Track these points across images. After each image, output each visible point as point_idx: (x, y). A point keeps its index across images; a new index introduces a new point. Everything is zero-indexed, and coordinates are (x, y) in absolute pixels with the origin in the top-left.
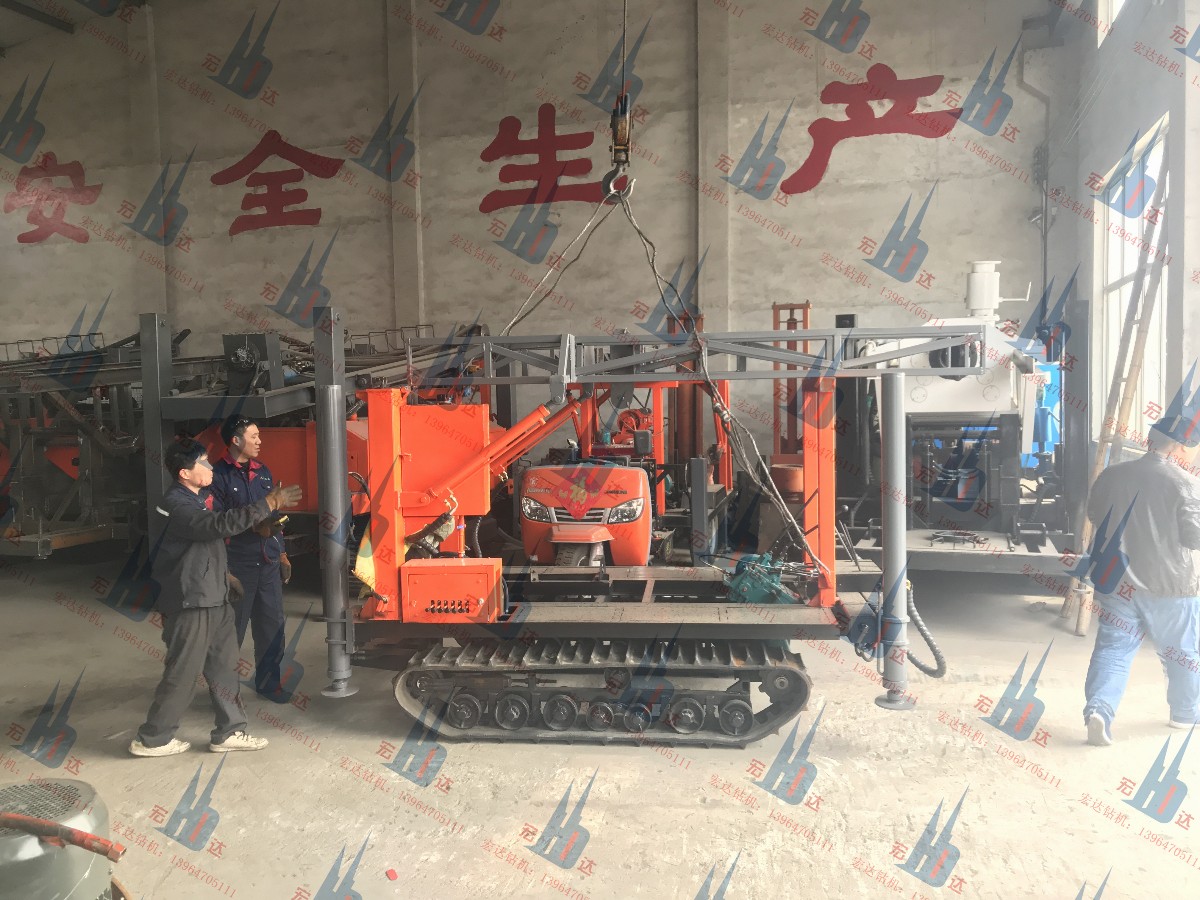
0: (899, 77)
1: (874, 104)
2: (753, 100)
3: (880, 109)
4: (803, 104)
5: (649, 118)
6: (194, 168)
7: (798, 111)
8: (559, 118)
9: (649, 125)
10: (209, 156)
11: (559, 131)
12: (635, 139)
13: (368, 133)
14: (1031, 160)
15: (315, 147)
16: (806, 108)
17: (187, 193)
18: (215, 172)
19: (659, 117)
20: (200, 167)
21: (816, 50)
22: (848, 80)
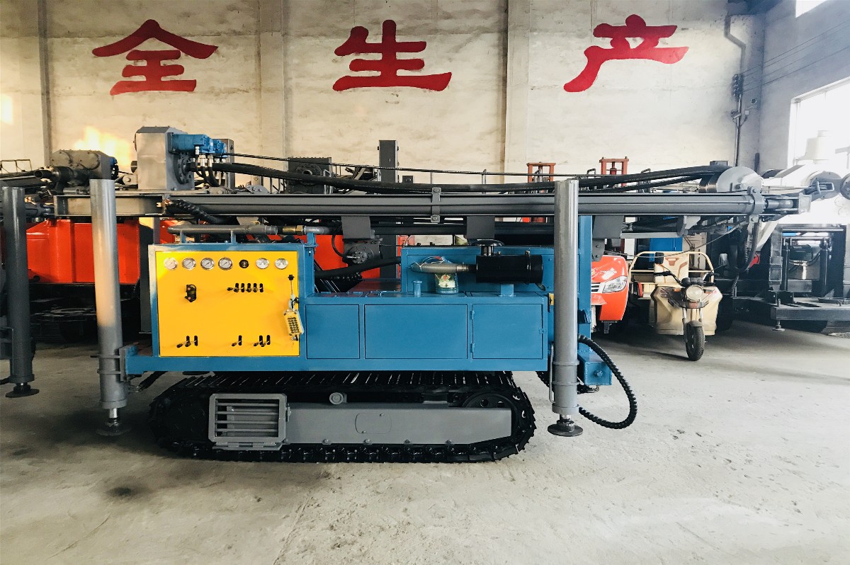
0: (648, 25)
2: (547, 31)
3: (634, 43)
4: (581, 36)
5: (469, 36)
6: (75, 43)
7: (578, 40)
8: (398, 31)
9: (469, 40)
10: (90, 34)
11: (399, 39)
12: (458, 49)
13: (239, 29)
14: (731, 82)
15: (190, 35)
16: (583, 38)
17: (70, 60)
18: (97, 46)
19: (477, 36)
20: (82, 43)
21: (591, 3)
22: (612, 23)
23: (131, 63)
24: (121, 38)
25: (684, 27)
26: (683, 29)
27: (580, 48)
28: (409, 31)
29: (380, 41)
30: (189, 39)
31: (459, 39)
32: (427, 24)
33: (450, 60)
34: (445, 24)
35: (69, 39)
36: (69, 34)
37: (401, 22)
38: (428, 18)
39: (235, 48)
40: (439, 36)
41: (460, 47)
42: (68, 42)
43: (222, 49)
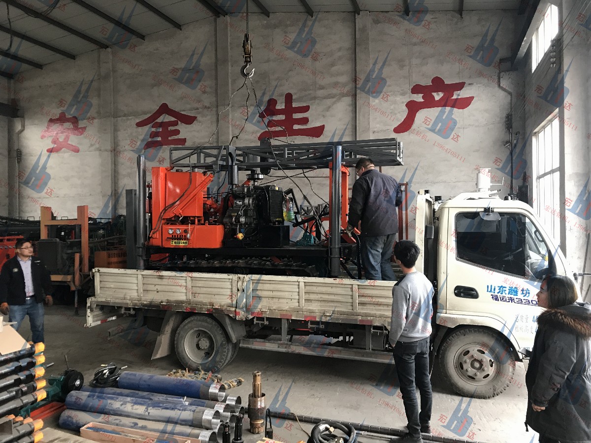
0: (446, 83)
3: (438, 96)
4: (403, 94)
5: (334, 99)
6: (128, 119)
7: (401, 97)
8: (294, 100)
9: (334, 103)
10: (135, 114)
11: (294, 105)
12: (328, 108)
13: (208, 105)
14: (505, 120)
15: (184, 111)
16: (404, 95)
17: (125, 130)
18: (138, 121)
19: (339, 99)
20: (131, 119)
21: (409, 71)
22: (423, 84)
23: (154, 129)
24: (149, 115)
25: (470, 83)
26: (470, 84)
27: (403, 103)
28: (300, 99)
29: (283, 107)
30: (183, 113)
31: (329, 102)
32: (310, 94)
33: (324, 116)
34: (320, 93)
35: (124, 118)
36: (125, 115)
37: (295, 94)
38: (311, 90)
39: (206, 117)
40: (317, 101)
41: (329, 107)
42: (124, 120)
43: (199, 118)
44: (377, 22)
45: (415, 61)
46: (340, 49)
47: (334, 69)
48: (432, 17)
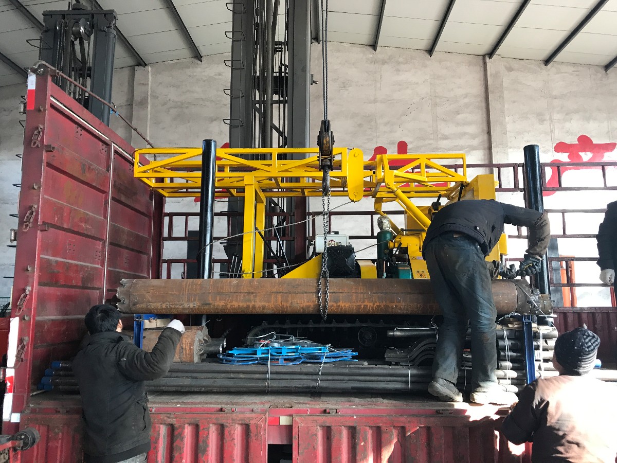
0: (594, 142)
1: (582, 154)
3: (586, 156)
4: (545, 151)
7: (543, 155)
8: (410, 149)
16: (547, 153)
21: (550, 126)
22: (568, 141)
28: (418, 149)
32: (430, 144)
34: (443, 143)
37: (411, 143)
38: (431, 139)
44: (510, 69)
45: (557, 116)
46: (466, 96)
47: (460, 117)
48: (574, 69)
